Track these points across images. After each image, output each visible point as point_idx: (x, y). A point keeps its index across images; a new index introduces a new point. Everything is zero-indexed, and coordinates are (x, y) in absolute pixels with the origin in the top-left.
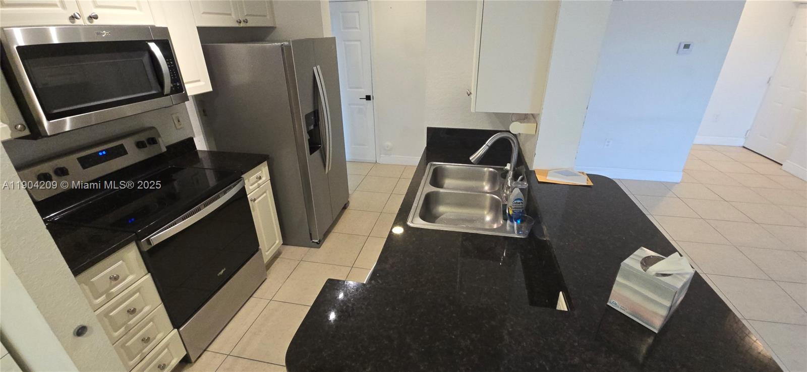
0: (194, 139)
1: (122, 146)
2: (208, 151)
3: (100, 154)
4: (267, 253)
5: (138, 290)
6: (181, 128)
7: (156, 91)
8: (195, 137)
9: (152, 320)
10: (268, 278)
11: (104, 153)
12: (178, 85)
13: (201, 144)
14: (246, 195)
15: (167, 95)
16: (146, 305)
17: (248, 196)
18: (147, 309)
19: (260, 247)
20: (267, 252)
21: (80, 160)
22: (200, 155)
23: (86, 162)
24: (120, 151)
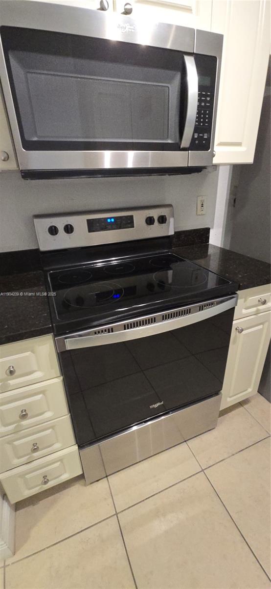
0: (211, 231)
1: (132, 217)
2: (221, 248)
3: (109, 220)
4: (229, 399)
5: (43, 392)
6: (202, 215)
7: (173, 141)
8: (213, 228)
9: (52, 427)
10: (217, 428)
11: (113, 220)
12: (205, 137)
13: (216, 239)
14: (232, 320)
15: (184, 149)
16: (49, 410)
17: (234, 322)
18: (48, 415)
19: (222, 391)
20: (230, 397)
21: (90, 222)
22: (211, 251)
23: (93, 226)
24: (127, 223)
